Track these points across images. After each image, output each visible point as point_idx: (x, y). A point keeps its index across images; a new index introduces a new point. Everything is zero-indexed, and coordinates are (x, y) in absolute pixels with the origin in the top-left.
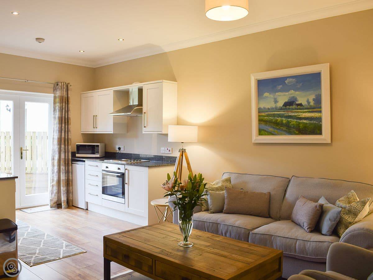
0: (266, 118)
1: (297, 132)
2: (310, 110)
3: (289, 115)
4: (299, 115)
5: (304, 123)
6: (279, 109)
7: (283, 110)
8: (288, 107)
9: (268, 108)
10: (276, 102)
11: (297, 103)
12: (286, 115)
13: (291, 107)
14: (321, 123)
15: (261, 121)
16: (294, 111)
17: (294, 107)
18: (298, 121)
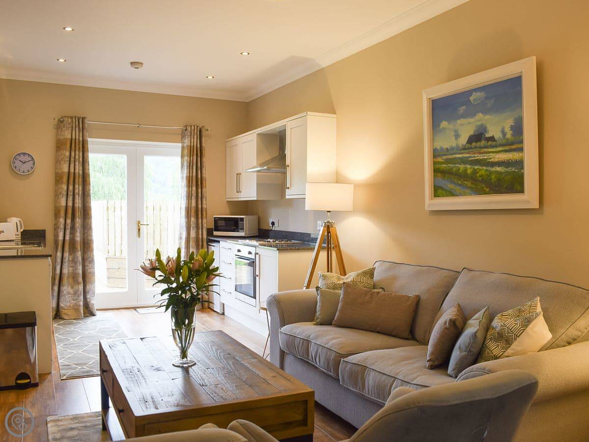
0: (443, 165)
1: (487, 190)
2: (507, 148)
3: (476, 158)
4: (490, 157)
5: (496, 172)
6: (462, 150)
7: (467, 151)
8: (474, 144)
9: (447, 148)
10: (457, 136)
11: (487, 135)
12: (471, 159)
13: (478, 144)
14: (522, 171)
15: (436, 171)
16: (483, 150)
17: (483, 143)
18: (489, 168)
